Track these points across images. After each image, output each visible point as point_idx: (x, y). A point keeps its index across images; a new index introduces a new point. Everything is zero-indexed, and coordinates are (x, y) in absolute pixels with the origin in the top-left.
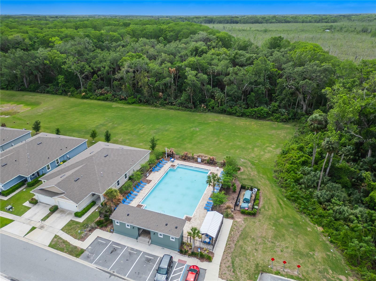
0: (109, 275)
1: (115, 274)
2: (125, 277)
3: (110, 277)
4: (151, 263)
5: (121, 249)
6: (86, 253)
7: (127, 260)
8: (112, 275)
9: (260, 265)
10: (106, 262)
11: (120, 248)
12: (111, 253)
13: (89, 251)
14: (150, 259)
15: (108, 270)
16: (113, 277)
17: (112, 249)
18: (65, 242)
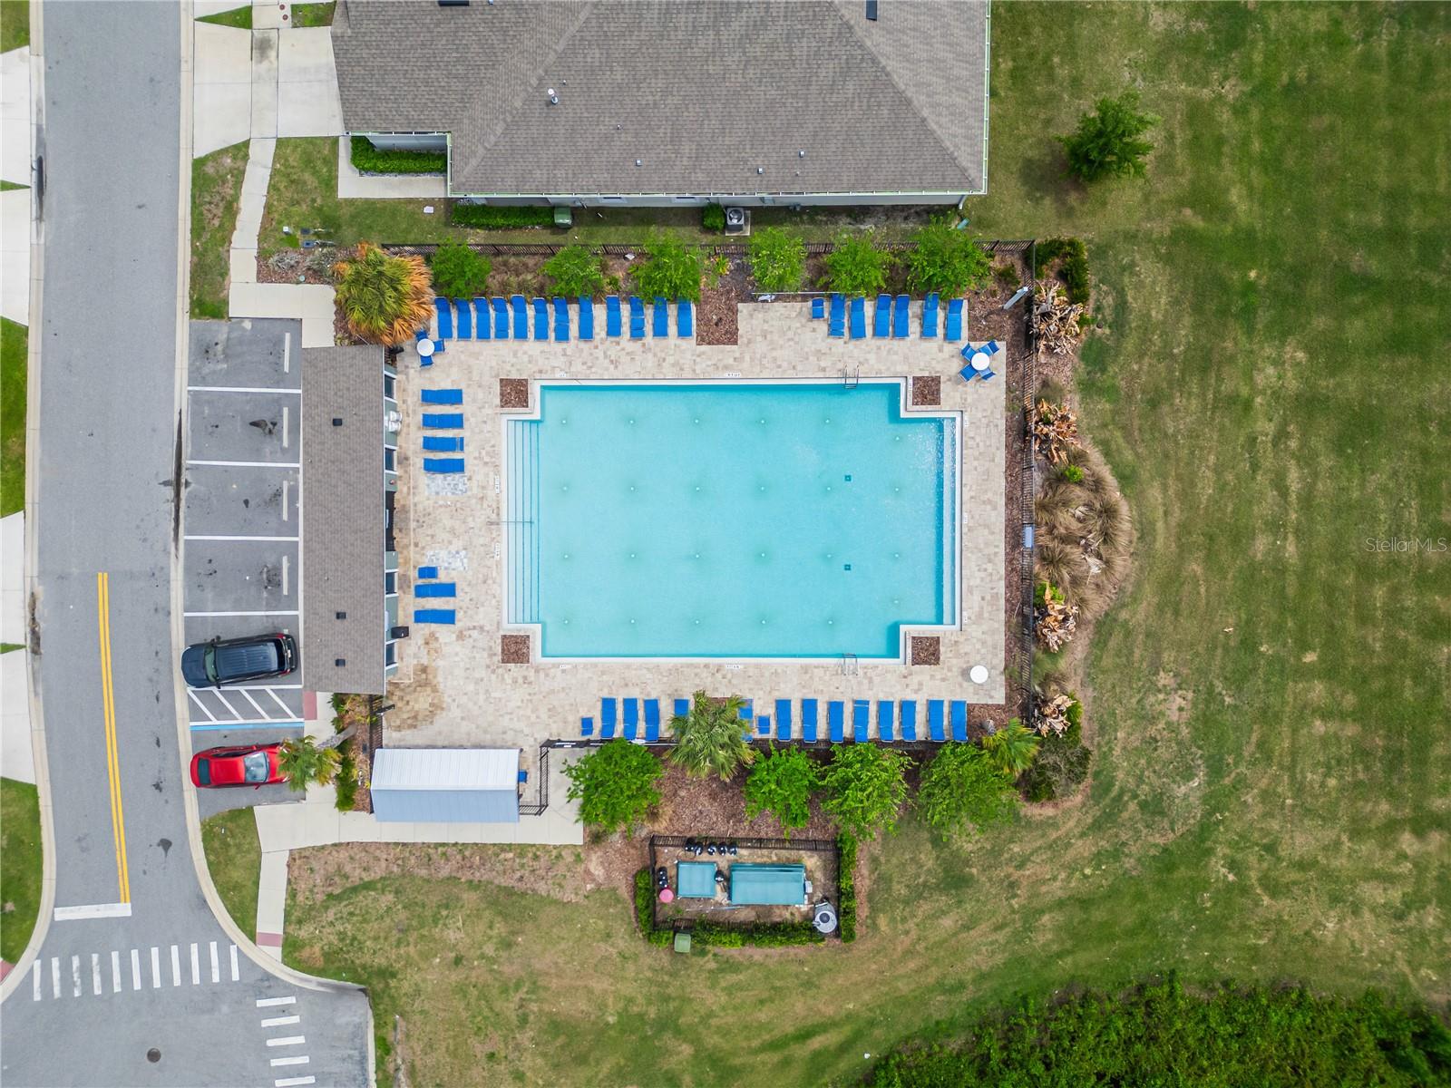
0: (172, 476)
1: (184, 492)
2: (183, 537)
3: (166, 483)
4: (265, 594)
5: (283, 449)
6: (220, 330)
7: (246, 502)
8: (177, 484)
9: (393, 983)
10: (211, 434)
11: (285, 444)
12: (254, 424)
13: (232, 336)
14: (279, 584)
15: (186, 462)
16: (169, 492)
17: (266, 416)
18: (231, 210)
